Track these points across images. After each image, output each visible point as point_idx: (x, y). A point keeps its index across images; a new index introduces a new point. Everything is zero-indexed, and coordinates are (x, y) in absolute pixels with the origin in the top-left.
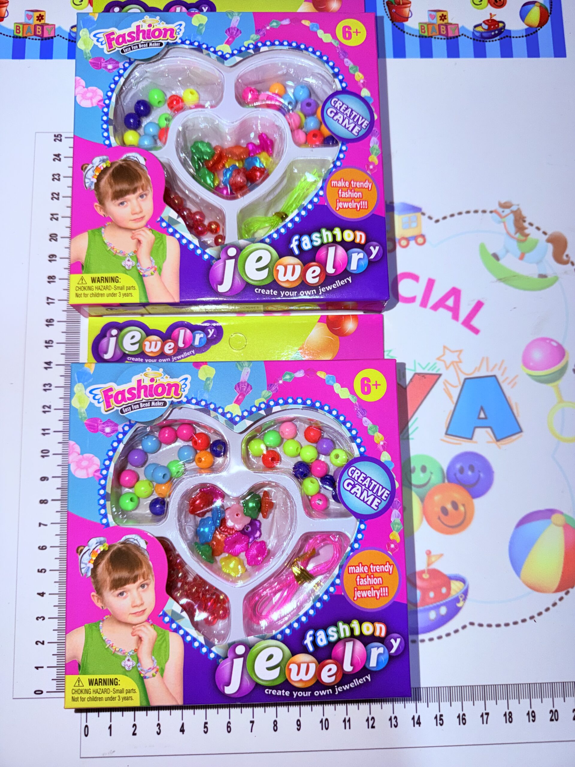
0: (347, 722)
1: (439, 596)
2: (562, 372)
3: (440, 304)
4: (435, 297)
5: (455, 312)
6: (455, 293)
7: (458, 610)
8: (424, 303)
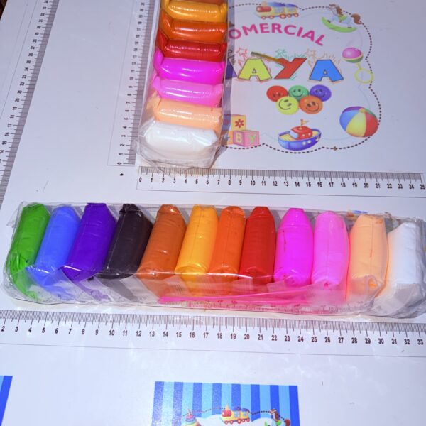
0: (264, 183)
1: (307, 136)
2: (361, 59)
3: (306, 35)
4: (303, 33)
5: (312, 38)
6: (312, 32)
7: (317, 142)
8: (299, 34)
